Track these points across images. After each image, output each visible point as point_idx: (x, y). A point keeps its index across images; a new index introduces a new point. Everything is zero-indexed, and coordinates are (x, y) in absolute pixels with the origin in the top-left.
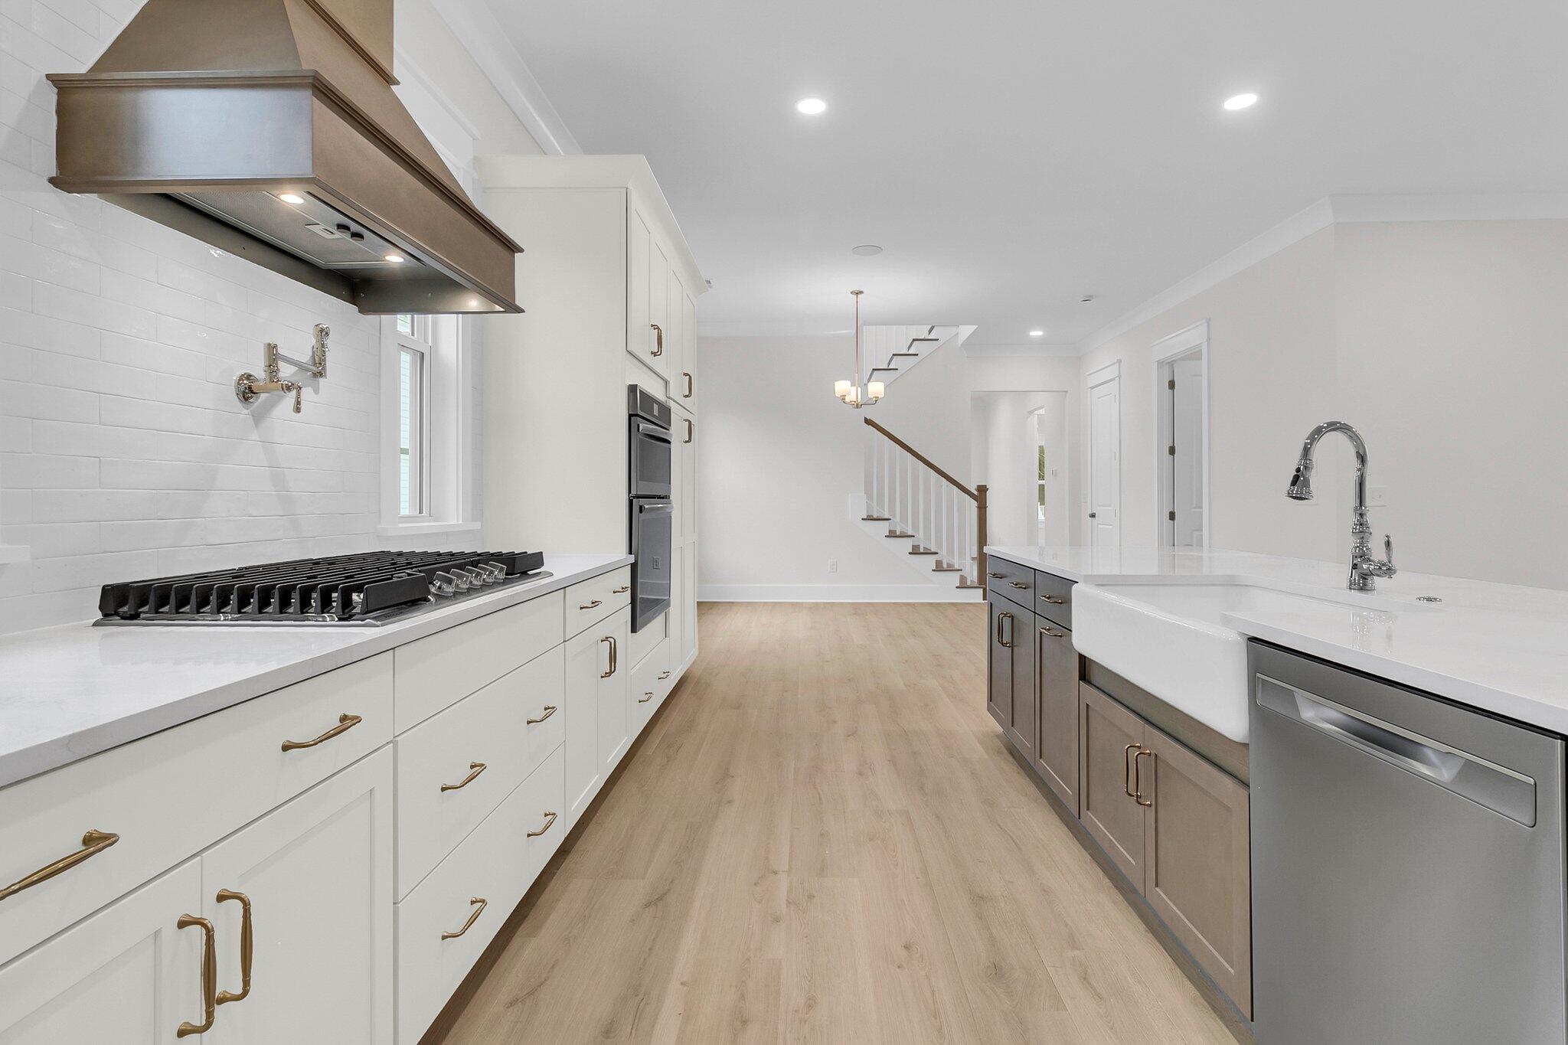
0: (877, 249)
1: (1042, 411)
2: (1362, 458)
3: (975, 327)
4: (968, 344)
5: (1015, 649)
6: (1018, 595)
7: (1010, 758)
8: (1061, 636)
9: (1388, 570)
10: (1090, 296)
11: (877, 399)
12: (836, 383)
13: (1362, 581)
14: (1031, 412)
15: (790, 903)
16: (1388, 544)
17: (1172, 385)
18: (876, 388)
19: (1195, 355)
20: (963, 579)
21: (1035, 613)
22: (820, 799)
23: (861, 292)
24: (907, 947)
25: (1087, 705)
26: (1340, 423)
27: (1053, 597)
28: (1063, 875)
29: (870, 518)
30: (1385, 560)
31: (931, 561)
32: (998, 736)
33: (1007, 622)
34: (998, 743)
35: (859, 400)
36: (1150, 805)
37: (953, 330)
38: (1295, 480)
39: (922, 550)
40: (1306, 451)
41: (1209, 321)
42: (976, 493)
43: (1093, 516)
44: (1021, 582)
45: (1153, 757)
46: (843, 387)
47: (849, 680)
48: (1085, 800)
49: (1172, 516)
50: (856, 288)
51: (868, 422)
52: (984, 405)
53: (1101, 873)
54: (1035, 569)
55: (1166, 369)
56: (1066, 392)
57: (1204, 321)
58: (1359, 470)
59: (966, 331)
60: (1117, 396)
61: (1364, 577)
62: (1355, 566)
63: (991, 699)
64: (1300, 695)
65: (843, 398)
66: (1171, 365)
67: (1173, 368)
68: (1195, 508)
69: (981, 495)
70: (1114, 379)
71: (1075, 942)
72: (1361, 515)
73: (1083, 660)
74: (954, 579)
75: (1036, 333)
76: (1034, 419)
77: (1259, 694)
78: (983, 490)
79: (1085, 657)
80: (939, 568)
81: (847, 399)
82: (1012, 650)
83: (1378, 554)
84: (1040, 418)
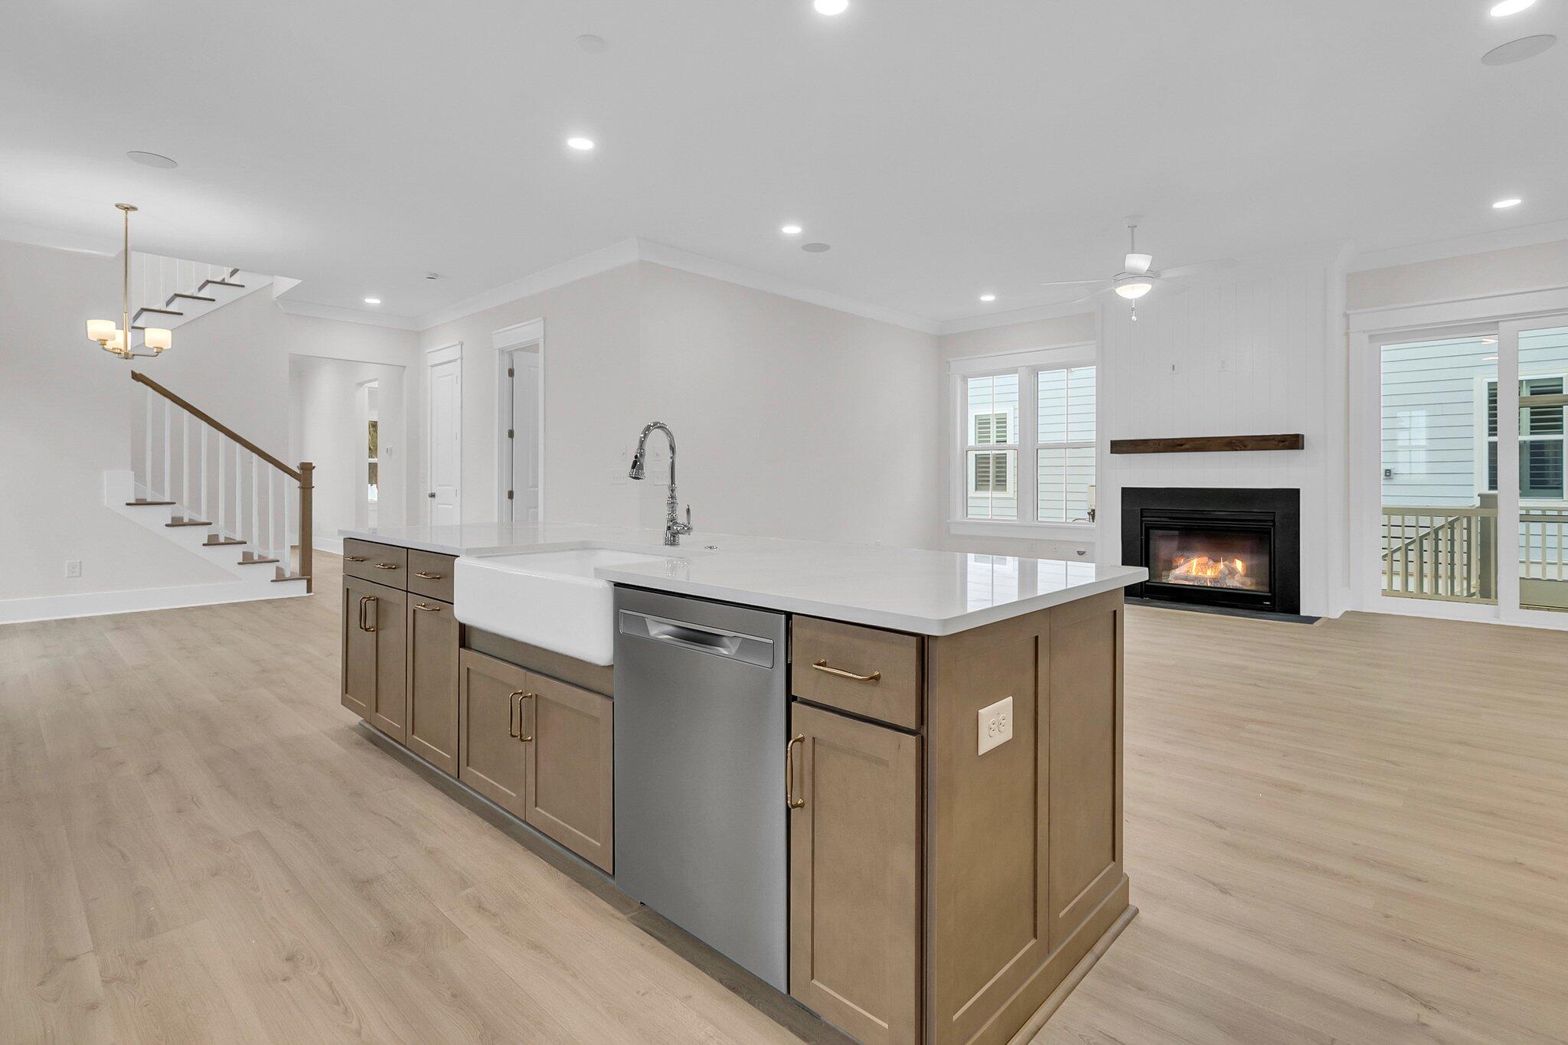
0: (168, 162)
1: (375, 384)
2: (673, 449)
3: (300, 281)
4: (285, 298)
5: (381, 633)
6: (386, 577)
7: (372, 746)
8: (439, 610)
9: (688, 529)
10: (436, 275)
11: (160, 350)
12: (89, 322)
13: (672, 538)
14: (361, 384)
15: (106, 982)
16: (688, 511)
17: (511, 373)
18: (158, 336)
19: (532, 348)
20: (280, 573)
21: (407, 592)
22: (123, 856)
23: (134, 209)
24: (290, 959)
25: (468, 669)
26: (659, 423)
27: (429, 574)
28: (446, 833)
29: (141, 503)
30: (686, 523)
31: (237, 552)
32: (353, 729)
33: (371, 607)
34: (356, 736)
35: (129, 348)
36: (531, 740)
37: (265, 280)
38: (634, 466)
39: (222, 540)
40: (642, 443)
41: (545, 320)
42: (298, 471)
43: (433, 496)
44: (389, 562)
45: (534, 699)
46: (99, 328)
47: (131, 710)
48: (463, 759)
49: (511, 495)
50: (127, 202)
51: (136, 377)
52: (301, 370)
53: (480, 820)
54: (408, 548)
55: (506, 357)
56: (405, 367)
57: (541, 318)
58: (671, 458)
59: (285, 284)
60: (459, 378)
61: (674, 535)
62: (669, 528)
63: (346, 689)
64: (650, 620)
65: (103, 342)
66: (511, 354)
67: (512, 356)
68: (531, 487)
69: (304, 475)
70: (456, 360)
71: (466, 882)
72: (672, 491)
73: (463, 628)
74: (270, 571)
75: (373, 301)
76: (364, 391)
77: (621, 625)
78: (307, 468)
79: (465, 625)
80: (248, 560)
81: (109, 345)
82: (377, 633)
83: (681, 518)
84: (372, 393)
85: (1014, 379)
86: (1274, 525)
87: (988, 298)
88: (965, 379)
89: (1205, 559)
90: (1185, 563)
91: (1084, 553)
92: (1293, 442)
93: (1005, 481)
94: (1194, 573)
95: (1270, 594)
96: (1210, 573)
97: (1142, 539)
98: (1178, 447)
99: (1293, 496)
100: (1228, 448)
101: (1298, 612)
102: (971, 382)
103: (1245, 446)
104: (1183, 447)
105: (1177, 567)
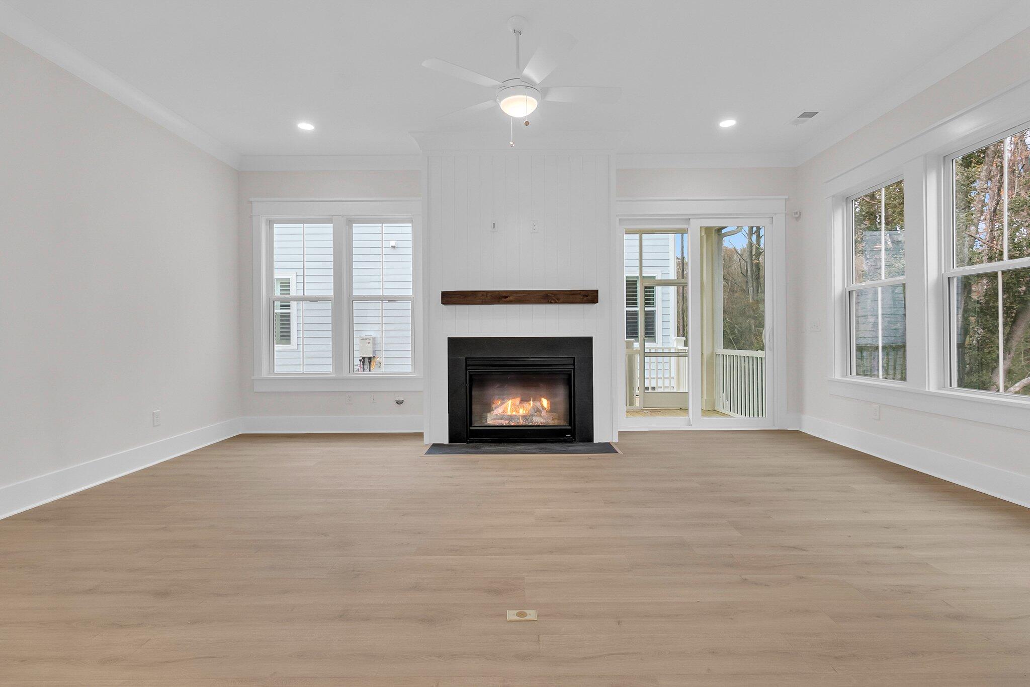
85: (329, 228)
86: (574, 369)
87: (306, 127)
88: (270, 223)
89: (517, 401)
90: (502, 404)
91: (402, 402)
92: (590, 297)
93: (289, 336)
94: (509, 413)
95: (570, 428)
96: (522, 412)
97: (466, 386)
98: (503, 299)
99: (587, 343)
100: (542, 301)
101: (591, 440)
102: (278, 228)
103: (558, 299)
104: (508, 299)
105: (493, 410)
